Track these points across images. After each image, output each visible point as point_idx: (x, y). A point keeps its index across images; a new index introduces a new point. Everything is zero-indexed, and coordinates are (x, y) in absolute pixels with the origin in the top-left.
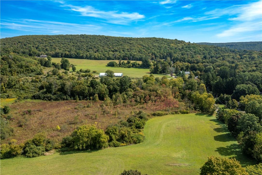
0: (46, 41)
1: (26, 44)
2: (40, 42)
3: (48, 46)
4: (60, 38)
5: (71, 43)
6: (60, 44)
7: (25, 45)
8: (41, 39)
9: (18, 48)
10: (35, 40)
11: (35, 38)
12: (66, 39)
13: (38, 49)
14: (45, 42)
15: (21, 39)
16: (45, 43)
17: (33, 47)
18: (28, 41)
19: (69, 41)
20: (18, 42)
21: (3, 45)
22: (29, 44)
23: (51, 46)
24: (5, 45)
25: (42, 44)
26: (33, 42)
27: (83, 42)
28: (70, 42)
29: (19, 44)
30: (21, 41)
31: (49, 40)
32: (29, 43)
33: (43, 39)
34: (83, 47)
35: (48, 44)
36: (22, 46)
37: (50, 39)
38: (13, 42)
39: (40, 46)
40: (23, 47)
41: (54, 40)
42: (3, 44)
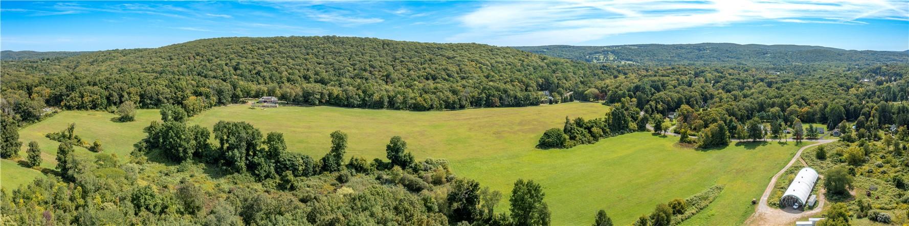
0: (251, 50)
1: (212, 57)
2: (241, 54)
3: (258, 62)
4: (281, 44)
5: (311, 55)
6: (284, 57)
7: (209, 61)
8: (241, 46)
9: (195, 67)
10: (228, 48)
11: (228, 44)
12: (295, 46)
13: (239, 72)
14: (250, 53)
15: (201, 47)
16: (251, 56)
17: (226, 64)
18: (214, 52)
19: (304, 51)
20: (196, 54)
21: (168, 60)
22: (217, 58)
23: (265, 62)
24: (171, 59)
25: (244, 60)
26: (226, 54)
27: (338, 53)
28: (308, 54)
29: (196, 57)
30: (200, 51)
31: (258, 49)
32: (216, 56)
33: (244, 47)
34: (345, 67)
35: (258, 59)
36: (202, 63)
37: (260, 46)
38: (187, 55)
39: (242, 64)
40: (205, 65)
41: (269, 50)
42: (169, 58)
